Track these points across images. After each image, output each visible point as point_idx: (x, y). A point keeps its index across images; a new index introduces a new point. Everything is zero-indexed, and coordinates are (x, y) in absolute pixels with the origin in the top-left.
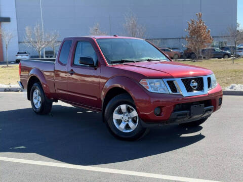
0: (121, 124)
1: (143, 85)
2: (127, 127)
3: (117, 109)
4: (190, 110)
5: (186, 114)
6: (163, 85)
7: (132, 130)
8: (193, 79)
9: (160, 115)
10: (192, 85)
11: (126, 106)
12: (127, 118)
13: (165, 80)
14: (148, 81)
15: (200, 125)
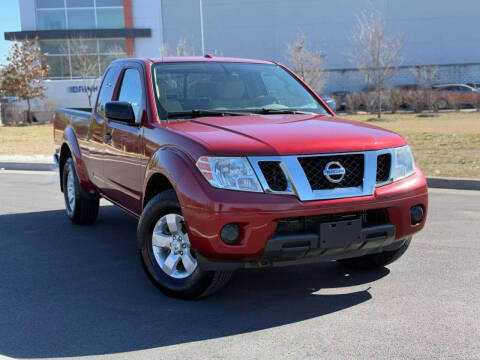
0: (169, 258)
1: (202, 171)
2: (180, 266)
3: (159, 223)
4: (319, 234)
5: (308, 243)
6: (250, 173)
7: (186, 275)
8: (335, 158)
9: (237, 242)
10: (327, 173)
11: (177, 219)
12: (178, 245)
13: (255, 160)
14: (212, 160)
15: (387, 267)
